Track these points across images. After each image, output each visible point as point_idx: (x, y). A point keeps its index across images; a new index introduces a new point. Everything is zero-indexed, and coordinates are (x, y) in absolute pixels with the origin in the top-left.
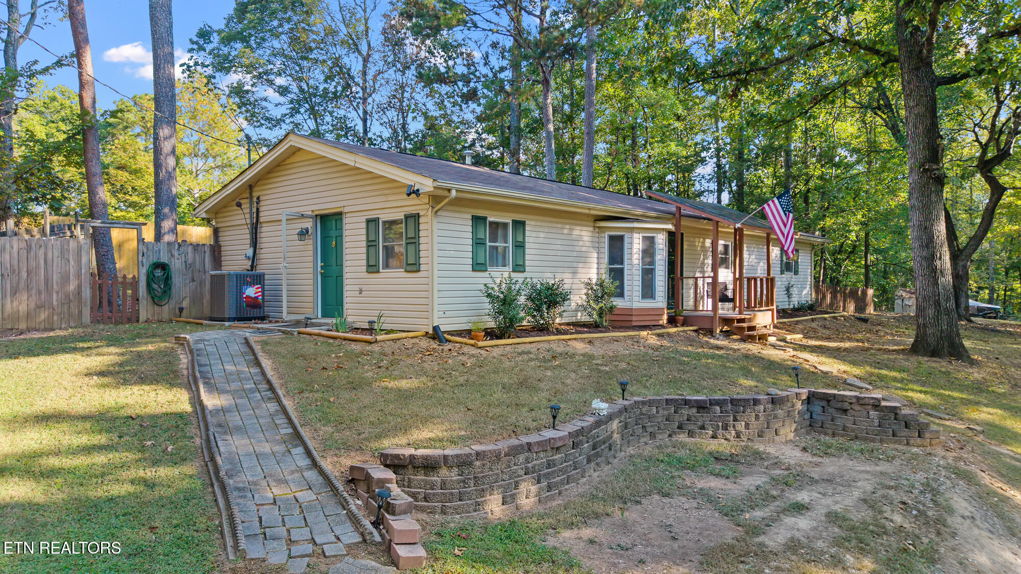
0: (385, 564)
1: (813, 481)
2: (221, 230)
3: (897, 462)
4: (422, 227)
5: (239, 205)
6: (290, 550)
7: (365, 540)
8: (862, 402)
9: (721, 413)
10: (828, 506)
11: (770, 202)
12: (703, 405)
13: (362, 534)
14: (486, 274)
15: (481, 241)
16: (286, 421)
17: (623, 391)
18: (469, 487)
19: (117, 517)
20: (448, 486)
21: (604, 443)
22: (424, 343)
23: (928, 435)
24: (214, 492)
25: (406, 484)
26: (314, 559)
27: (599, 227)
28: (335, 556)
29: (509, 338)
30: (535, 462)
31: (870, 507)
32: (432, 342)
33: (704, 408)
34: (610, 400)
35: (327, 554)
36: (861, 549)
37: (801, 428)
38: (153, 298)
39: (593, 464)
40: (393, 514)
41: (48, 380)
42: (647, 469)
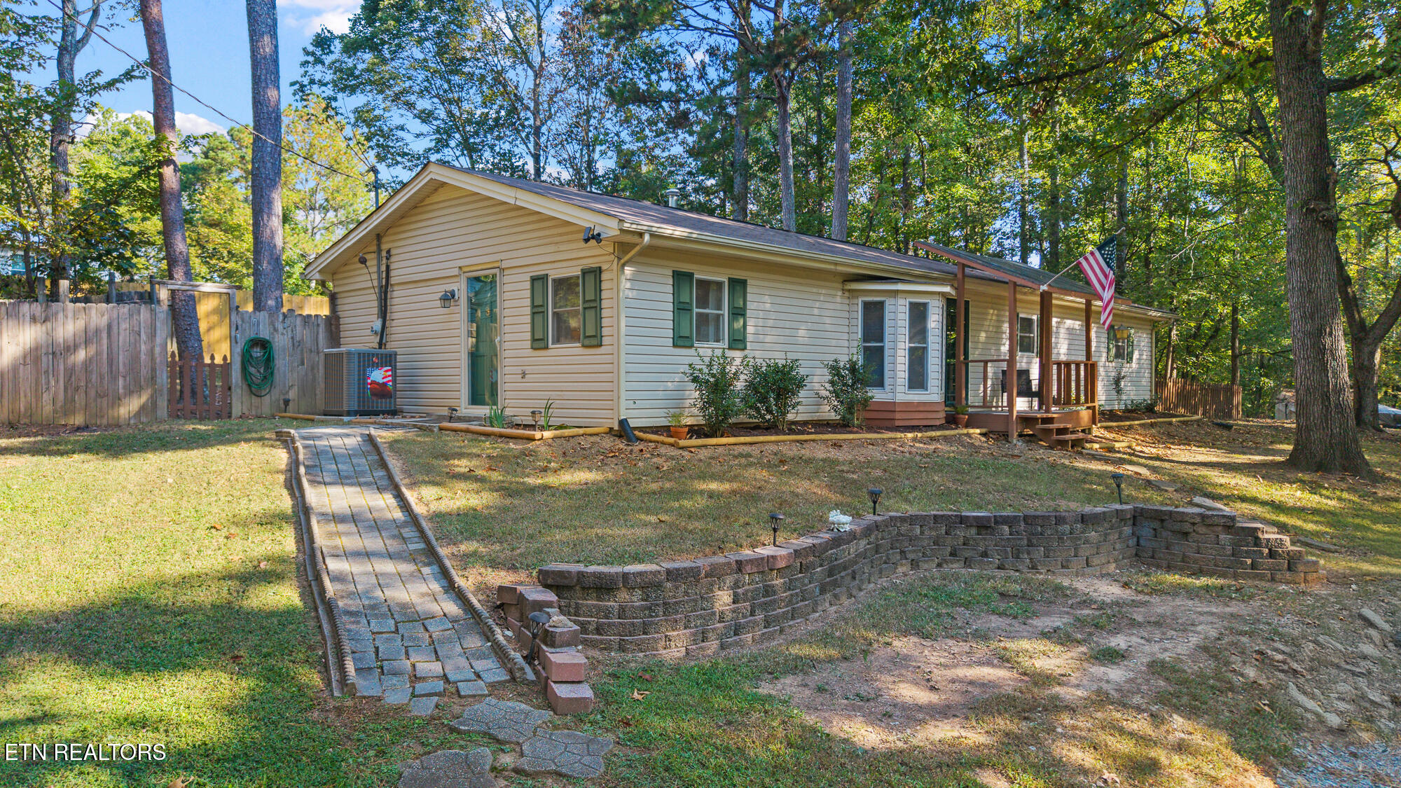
0: (539, 708)
1: (1133, 624)
2: (338, 296)
3: (1256, 603)
4: (604, 286)
5: (363, 261)
6: (414, 688)
7: (513, 679)
8: (1208, 521)
9: (1010, 534)
10: (1153, 654)
11: (1089, 255)
12: (986, 523)
13: (511, 672)
14: (692, 352)
15: (686, 306)
16: (417, 534)
17: (875, 503)
18: (657, 616)
19: (191, 644)
20: (628, 613)
21: (845, 568)
22: (608, 443)
23: (1301, 568)
24: (318, 618)
25: (572, 611)
26: (446, 699)
27: (849, 290)
28: (474, 696)
29: (722, 436)
30: (747, 587)
31: (1212, 656)
32: (618, 441)
33: (987, 528)
34: (856, 515)
35: (462, 693)
36: (1195, 708)
37: (1123, 558)
38: (249, 386)
39: (828, 596)
40: (553, 645)
41: (109, 483)
42: (904, 604)
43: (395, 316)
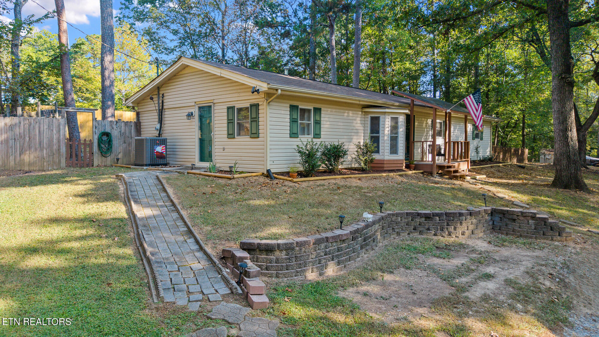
0: (245, 306)
1: (495, 261)
2: (140, 113)
3: (546, 250)
4: (260, 111)
5: (152, 99)
6: (189, 297)
7: (232, 292)
8: (524, 215)
9: (439, 221)
10: (505, 276)
11: (468, 97)
12: (429, 216)
13: (231, 289)
14: (298, 139)
15: (295, 120)
16: (183, 223)
17: (381, 207)
18: (292, 262)
19: (88, 277)
20: (280, 261)
21: (370, 238)
22: (262, 179)
23: (564, 235)
24: (143, 264)
25: (255, 260)
26: (204, 303)
27: (365, 112)
28: (216, 301)
29: (311, 177)
30: (330, 248)
31: (530, 276)
32: (266, 179)
33: (429, 218)
34: (374, 213)
35: (211, 300)
36: (526, 301)
37: (487, 230)
38: (101, 153)
39: (364, 250)
40: (249, 277)
41: (44, 199)
42: (396, 253)
43: (166, 122)
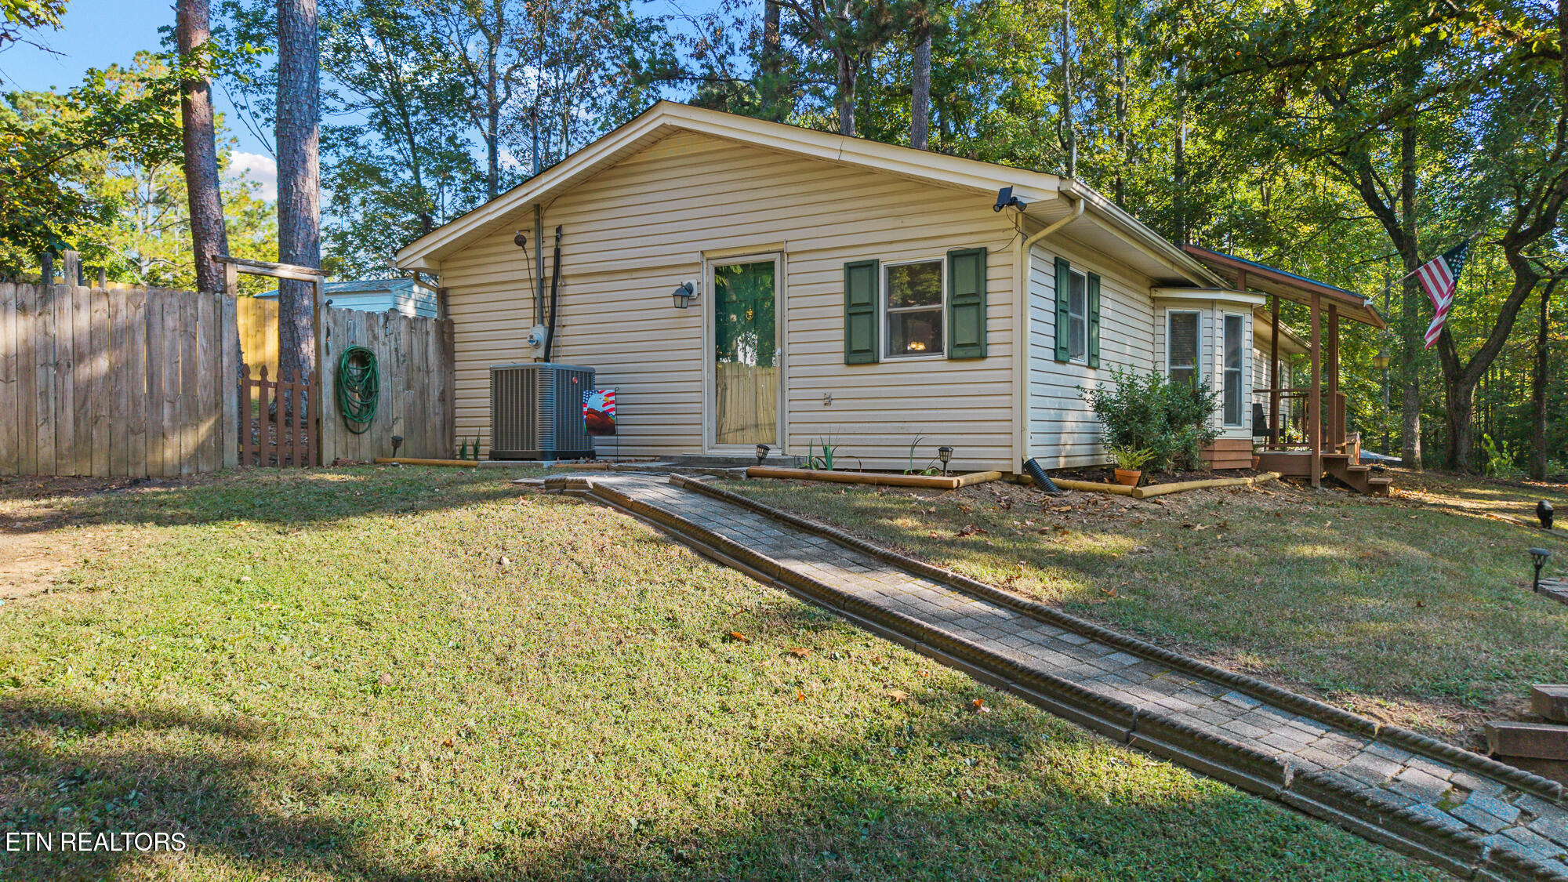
4: (993, 274)
5: (520, 242)
14: (1066, 368)
15: (1065, 307)
22: (1016, 492)
27: (1156, 299)
32: (1025, 490)
38: (345, 418)
43: (566, 321)
